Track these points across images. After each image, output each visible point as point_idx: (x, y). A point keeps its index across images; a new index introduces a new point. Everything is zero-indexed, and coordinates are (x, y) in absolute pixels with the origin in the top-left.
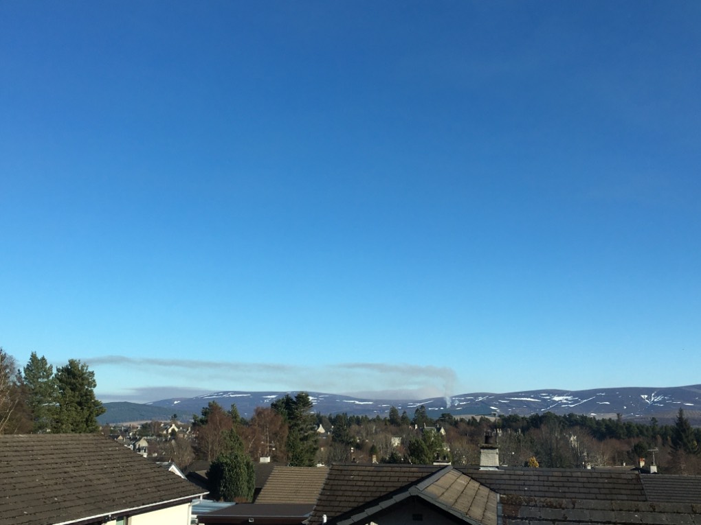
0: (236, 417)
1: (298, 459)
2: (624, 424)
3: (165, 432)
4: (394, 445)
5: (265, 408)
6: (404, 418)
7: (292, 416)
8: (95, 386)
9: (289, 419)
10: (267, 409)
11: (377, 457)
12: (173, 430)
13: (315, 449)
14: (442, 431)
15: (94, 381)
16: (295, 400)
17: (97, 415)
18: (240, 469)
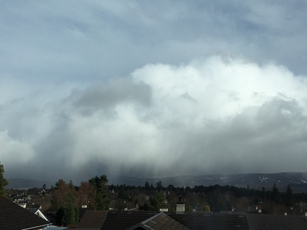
0: (72, 187)
1: (100, 206)
2: (250, 190)
3: (39, 193)
4: (147, 199)
5: (85, 182)
6: (152, 187)
7: (98, 186)
8: (3, 172)
9: (97, 187)
10: (87, 183)
11: (138, 205)
12: (43, 192)
13: (109, 201)
14: (169, 193)
15: (3, 169)
16: (100, 178)
17: (4, 185)
18: (72, 211)
